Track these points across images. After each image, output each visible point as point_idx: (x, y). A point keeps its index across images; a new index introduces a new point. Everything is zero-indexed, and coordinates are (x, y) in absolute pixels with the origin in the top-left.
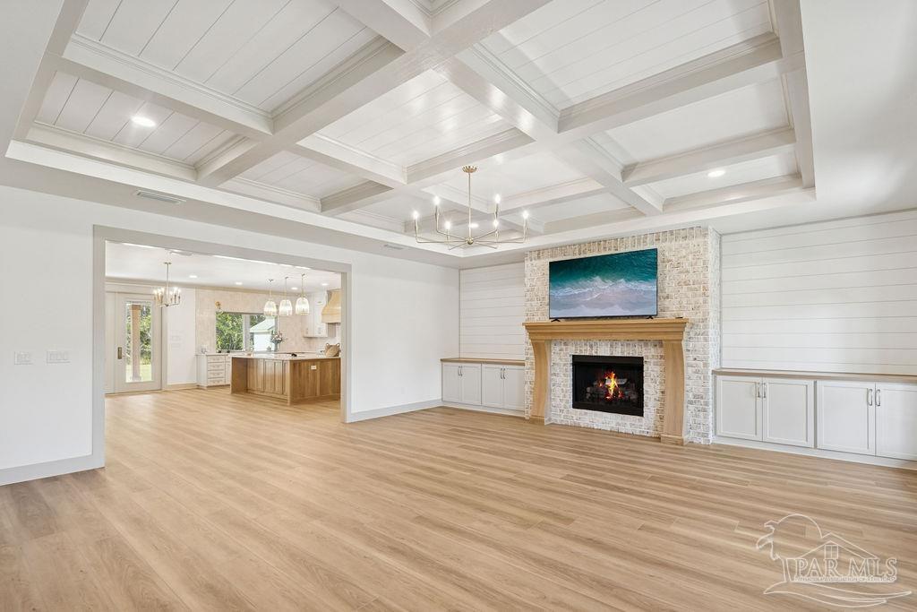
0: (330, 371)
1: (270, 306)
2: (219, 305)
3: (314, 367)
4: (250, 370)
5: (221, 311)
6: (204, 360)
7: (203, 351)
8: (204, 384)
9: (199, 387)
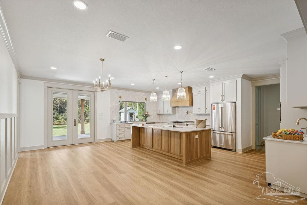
0: (204, 138)
1: (153, 96)
2: (120, 97)
3: (197, 137)
4: (142, 134)
5: (122, 100)
6: (115, 127)
7: (114, 122)
8: (115, 139)
9: (112, 141)
